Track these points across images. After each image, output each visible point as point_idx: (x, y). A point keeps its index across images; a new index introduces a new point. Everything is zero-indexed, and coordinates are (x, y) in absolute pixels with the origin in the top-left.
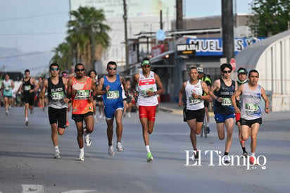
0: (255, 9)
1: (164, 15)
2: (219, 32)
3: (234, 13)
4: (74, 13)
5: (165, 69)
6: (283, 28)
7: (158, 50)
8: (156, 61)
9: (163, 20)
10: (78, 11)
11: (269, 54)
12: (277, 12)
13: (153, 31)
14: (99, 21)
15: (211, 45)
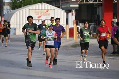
3: (4, 1)
6: (20, 7)
12: (18, 2)
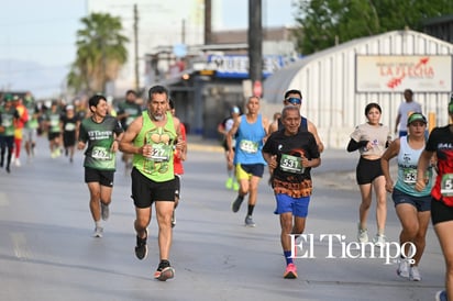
0: (300, 20)
1: (187, 25)
2: (245, 49)
4: (85, 21)
5: (185, 93)
7: (177, 69)
8: (173, 82)
9: (187, 31)
10: (89, 19)
11: (305, 78)
13: (174, 44)
14: (115, 31)
15: (239, 64)
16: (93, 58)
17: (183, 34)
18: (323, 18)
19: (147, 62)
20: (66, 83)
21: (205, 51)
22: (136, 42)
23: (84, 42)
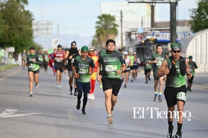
0: (192, 17)
2: (169, 30)
4: (99, 17)
5: (143, 49)
7: (139, 38)
8: (138, 44)
10: (101, 16)
13: (138, 27)
14: (113, 22)
15: (166, 36)
16: (103, 33)
17: (142, 23)
18: (202, 16)
19: (126, 35)
20: (91, 44)
21: (151, 30)
22: (122, 27)
23: (99, 26)
